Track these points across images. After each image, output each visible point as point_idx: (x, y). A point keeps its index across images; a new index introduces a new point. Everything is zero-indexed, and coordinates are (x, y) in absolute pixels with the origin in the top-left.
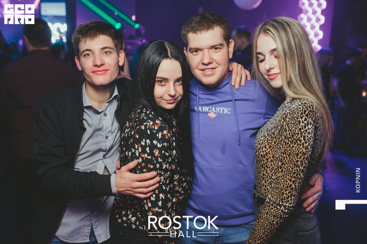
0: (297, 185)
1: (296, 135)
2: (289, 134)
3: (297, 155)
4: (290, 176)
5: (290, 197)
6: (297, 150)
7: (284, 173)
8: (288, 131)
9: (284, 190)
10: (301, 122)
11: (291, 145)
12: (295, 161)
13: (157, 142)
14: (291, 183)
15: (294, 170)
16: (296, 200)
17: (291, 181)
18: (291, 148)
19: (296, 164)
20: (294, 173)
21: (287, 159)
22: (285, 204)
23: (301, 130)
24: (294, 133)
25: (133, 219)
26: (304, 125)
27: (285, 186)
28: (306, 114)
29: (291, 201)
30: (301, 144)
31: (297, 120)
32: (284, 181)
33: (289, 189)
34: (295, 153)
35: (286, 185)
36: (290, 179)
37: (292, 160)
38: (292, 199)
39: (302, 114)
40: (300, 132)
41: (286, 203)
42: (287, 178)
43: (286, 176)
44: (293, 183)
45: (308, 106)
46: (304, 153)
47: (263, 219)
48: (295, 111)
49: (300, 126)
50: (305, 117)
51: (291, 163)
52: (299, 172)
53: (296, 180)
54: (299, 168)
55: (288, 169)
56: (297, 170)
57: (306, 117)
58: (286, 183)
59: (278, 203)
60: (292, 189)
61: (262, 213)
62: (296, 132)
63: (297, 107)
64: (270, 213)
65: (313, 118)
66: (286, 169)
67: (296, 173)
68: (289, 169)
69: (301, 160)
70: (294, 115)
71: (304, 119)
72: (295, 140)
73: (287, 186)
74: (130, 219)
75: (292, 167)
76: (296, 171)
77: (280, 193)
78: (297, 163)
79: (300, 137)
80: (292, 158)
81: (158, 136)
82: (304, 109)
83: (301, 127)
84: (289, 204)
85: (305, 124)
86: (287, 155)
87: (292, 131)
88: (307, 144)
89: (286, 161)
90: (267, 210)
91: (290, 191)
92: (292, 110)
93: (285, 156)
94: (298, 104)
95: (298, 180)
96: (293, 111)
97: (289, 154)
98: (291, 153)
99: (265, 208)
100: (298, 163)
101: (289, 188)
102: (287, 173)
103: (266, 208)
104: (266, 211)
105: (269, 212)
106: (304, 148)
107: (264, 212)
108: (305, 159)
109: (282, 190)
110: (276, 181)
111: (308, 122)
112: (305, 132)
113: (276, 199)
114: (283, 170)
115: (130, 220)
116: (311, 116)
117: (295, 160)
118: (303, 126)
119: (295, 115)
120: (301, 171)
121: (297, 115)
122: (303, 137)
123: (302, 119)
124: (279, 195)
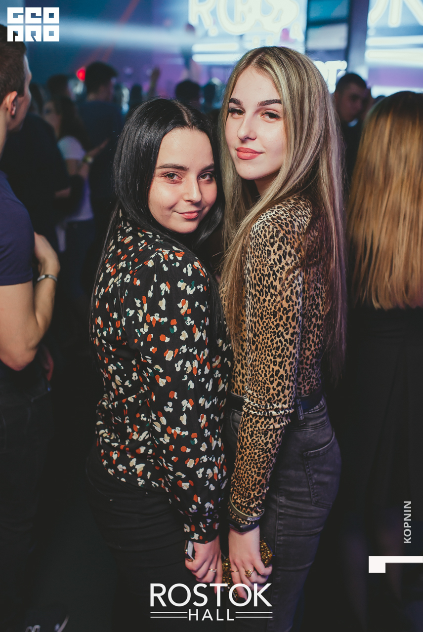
0: (288, 368)
1: (266, 278)
2: (255, 278)
3: (275, 316)
4: (272, 355)
5: (281, 393)
6: (272, 306)
7: (260, 352)
8: (251, 272)
9: (268, 382)
10: (272, 253)
11: (261, 297)
12: (273, 326)
13: (185, 284)
14: (277, 368)
15: (276, 343)
16: (292, 394)
17: (275, 363)
18: (262, 304)
19: (277, 331)
20: (278, 348)
21: (260, 325)
22: (275, 405)
23: (274, 269)
24: (262, 274)
25: (140, 467)
26: (278, 257)
27: (268, 376)
28: (279, 237)
29: (285, 399)
30: (276, 293)
31: (264, 249)
32: (264, 366)
33: (276, 380)
34: (269, 311)
35: (269, 374)
36: (273, 360)
37: (267, 325)
38: (287, 395)
39: (272, 237)
40: (271, 273)
41: (278, 404)
42: (268, 360)
43: (266, 357)
44: (280, 367)
45: (283, 224)
46: (285, 309)
47: (248, 448)
48: (259, 232)
49: (270, 260)
50: (278, 243)
51: (267, 332)
52: (285, 345)
53: (284, 360)
54: (283, 337)
55: (265, 343)
56: (280, 341)
57: (281, 244)
58: (268, 370)
59: (264, 408)
60: (281, 377)
61: (243, 437)
62: (265, 272)
63: (264, 225)
64: (257, 431)
65: (294, 244)
66: (261, 344)
67: (281, 348)
68: (267, 343)
69: (284, 322)
70: (258, 239)
71: (276, 246)
72: (265, 288)
73: (271, 374)
74: (134, 467)
75: (270, 339)
76: (279, 344)
77: (263, 390)
78: (277, 329)
79: (274, 281)
80: (267, 321)
81: (187, 272)
82: (276, 228)
83: (272, 262)
84: (282, 404)
85: (279, 255)
86: (258, 318)
87: (258, 272)
88: (288, 293)
89: (258, 330)
90: (250, 429)
91: (279, 382)
92: (255, 230)
93: (256, 320)
94: (265, 219)
95: (288, 360)
96: (257, 231)
97: (260, 315)
98: (264, 313)
99: (245, 427)
100: (279, 330)
101: (275, 377)
102: (265, 351)
103: (246, 425)
104: (248, 432)
105: (254, 430)
106: (284, 301)
107: (246, 435)
108: (290, 320)
109: (265, 383)
110: (251, 371)
111: (284, 251)
112: (282, 271)
113: (259, 403)
114: (257, 346)
115: (133, 471)
116: (289, 240)
117: (273, 324)
118: (276, 261)
119: (260, 240)
120: (289, 341)
121: (264, 240)
122: (277, 281)
123: (272, 247)
124: (262, 394)
